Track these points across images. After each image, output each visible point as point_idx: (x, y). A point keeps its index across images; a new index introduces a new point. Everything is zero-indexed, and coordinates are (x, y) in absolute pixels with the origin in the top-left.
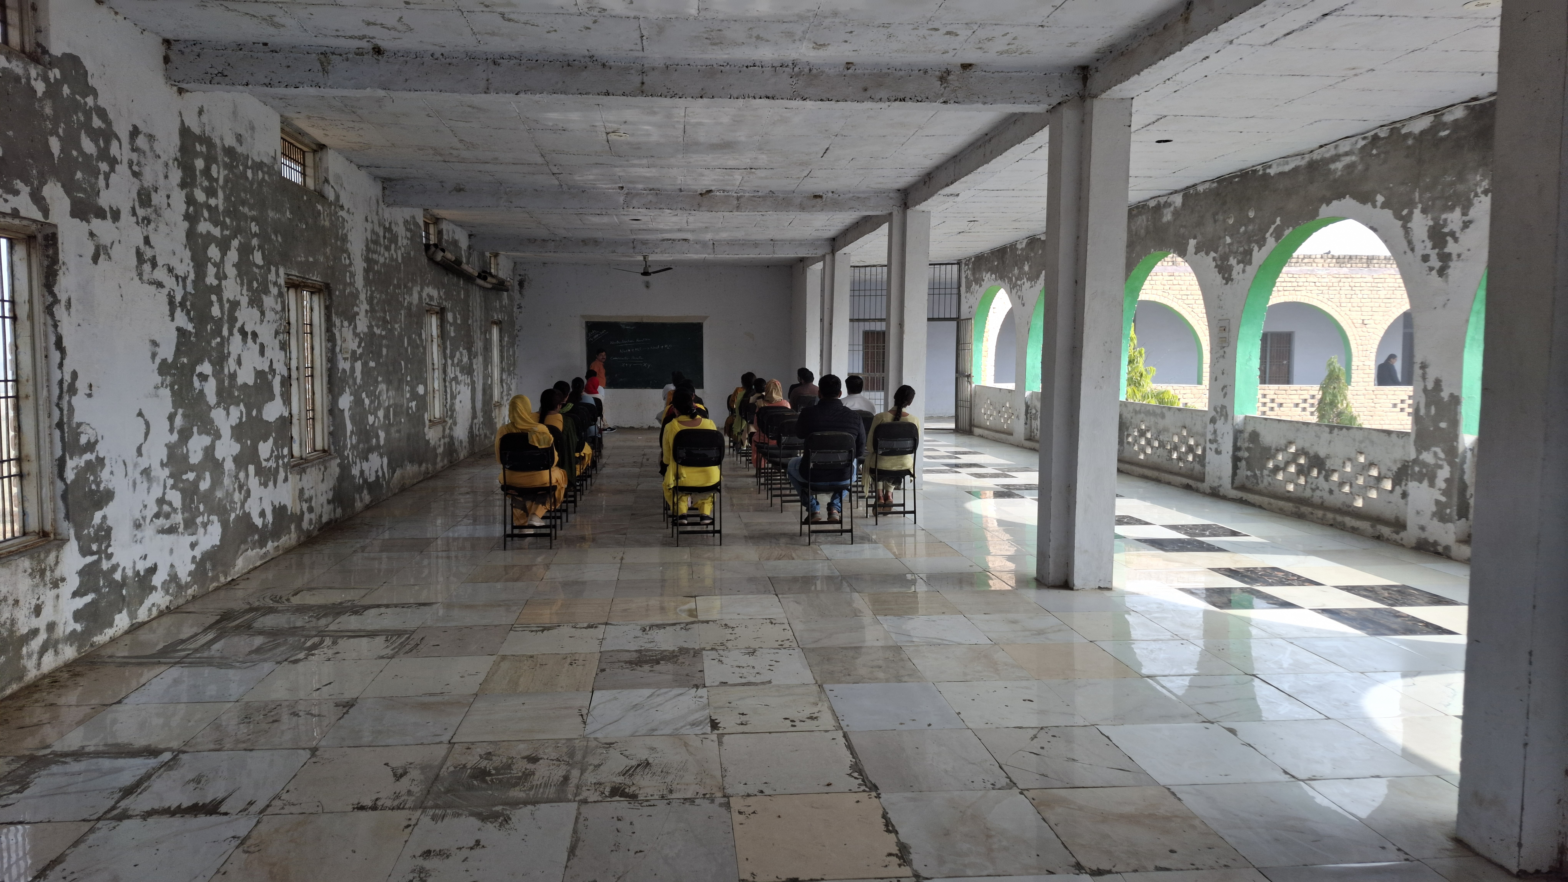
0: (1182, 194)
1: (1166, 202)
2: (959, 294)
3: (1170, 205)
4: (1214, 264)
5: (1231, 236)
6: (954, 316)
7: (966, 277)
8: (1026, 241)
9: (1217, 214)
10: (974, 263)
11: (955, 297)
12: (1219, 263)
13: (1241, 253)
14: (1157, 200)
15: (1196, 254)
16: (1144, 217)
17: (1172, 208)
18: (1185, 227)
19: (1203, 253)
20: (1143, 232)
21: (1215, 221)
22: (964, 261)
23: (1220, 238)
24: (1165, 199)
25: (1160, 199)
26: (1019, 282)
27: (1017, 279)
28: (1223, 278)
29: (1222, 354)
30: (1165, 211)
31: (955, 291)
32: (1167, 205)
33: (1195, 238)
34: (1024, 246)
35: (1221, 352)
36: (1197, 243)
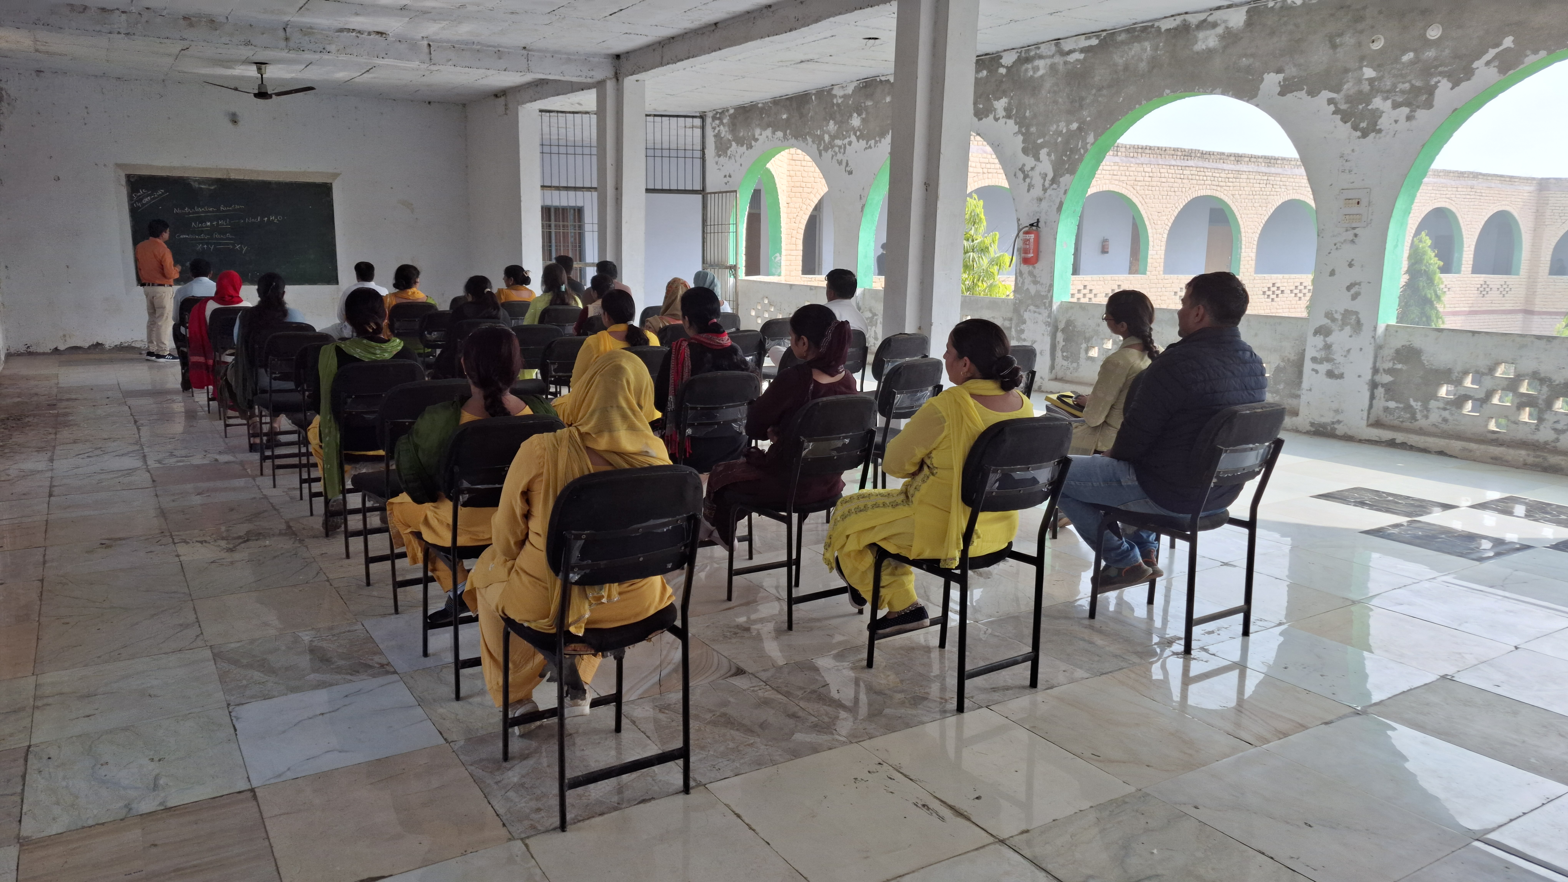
0: (1245, 8)
1: (1205, 21)
2: (703, 158)
3: (1214, 25)
4: (1332, 108)
5: (1377, 67)
6: (698, 187)
7: (717, 136)
8: (855, 84)
9: (1341, 35)
10: (733, 117)
11: (698, 162)
12: (1344, 107)
13: (1403, 92)
14: (1182, 17)
15: (1282, 93)
16: (1147, 45)
17: (1220, 30)
18: (1253, 55)
19: (1303, 94)
20: (1143, 66)
21: (1334, 46)
22: (710, 114)
23: (1346, 71)
24: (1202, 17)
25: (1187, 17)
26: (838, 142)
27: (833, 138)
28: (1355, 128)
29: (1351, 237)
30: (1201, 35)
31: (698, 154)
32: (1203, 25)
33: (1279, 71)
34: (850, 90)
35: (1350, 235)
36: (1285, 79)
